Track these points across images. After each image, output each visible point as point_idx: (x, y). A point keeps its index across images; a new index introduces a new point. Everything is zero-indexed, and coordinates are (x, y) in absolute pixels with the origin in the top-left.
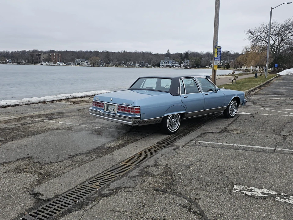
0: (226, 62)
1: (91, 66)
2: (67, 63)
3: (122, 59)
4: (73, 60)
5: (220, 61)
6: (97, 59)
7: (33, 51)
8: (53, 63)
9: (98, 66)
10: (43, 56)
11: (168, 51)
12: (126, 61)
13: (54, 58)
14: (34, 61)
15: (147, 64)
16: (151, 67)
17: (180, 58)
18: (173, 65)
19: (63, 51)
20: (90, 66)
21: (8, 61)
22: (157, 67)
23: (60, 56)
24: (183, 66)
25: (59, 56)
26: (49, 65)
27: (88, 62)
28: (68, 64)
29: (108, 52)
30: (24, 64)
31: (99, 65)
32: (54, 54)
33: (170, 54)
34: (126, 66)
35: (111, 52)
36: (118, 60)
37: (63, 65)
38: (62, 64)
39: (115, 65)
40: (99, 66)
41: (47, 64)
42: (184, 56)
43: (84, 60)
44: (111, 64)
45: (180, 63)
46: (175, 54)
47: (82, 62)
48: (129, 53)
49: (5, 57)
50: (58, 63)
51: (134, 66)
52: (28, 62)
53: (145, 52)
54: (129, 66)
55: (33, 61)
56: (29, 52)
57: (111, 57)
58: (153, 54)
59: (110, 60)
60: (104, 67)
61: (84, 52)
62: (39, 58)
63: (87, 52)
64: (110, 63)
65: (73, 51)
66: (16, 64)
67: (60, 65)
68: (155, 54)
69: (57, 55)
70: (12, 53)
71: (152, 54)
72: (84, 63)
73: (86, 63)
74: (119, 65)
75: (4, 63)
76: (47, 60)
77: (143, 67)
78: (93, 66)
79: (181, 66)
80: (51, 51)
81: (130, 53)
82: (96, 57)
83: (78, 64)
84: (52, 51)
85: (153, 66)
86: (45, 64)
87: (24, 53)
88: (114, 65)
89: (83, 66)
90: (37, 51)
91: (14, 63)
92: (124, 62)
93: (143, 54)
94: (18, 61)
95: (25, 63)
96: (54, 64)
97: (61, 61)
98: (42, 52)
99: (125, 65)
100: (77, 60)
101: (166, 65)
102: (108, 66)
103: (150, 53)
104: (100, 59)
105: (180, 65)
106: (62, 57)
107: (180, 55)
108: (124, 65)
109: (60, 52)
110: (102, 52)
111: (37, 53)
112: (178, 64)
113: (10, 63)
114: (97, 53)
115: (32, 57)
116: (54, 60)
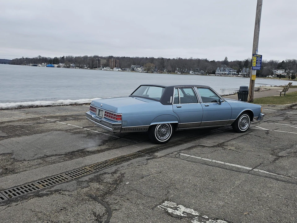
0: (291, 71)
1: (145, 72)
2: (123, 69)
3: (177, 65)
4: (129, 66)
5: (285, 71)
6: (152, 65)
7: (94, 57)
8: (111, 69)
9: (152, 73)
10: (102, 62)
11: (226, 58)
12: (180, 68)
13: (112, 64)
14: (94, 66)
15: (202, 71)
16: (206, 75)
17: (238, 66)
18: (230, 73)
19: (121, 57)
20: (144, 72)
21: (71, 65)
22: (212, 75)
23: (118, 62)
24: (242, 75)
25: (117, 61)
26: (106, 70)
27: (143, 68)
28: (125, 70)
29: (163, 59)
30: (85, 69)
31: (153, 71)
32: (112, 60)
33: (228, 62)
34: (180, 73)
35: (167, 59)
36: (172, 67)
37: (120, 71)
39: (169, 72)
40: (153, 73)
41: (106, 69)
42: (243, 64)
43: (139, 66)
44: (165, 71)
45: (238, 72)
46: (234, 62)
47: (137, 68)
48: (184, 59)
49: (69, 61)
50: (115, 68)
51: (188, 73)
52: (89, 67)
53: (201, 59)
54: (183, 73)
55: (93, 66)
56: (90, 57)
57: (165, 64)
58: (210, 61)
59: (164, 67)
60: (157, 73)
61: (140, 58)
62: (99, 64)
63: (143, 58)
64: (164, 69)
65: (130, 57)
66: (78, 68)
67: (117, 70)
68: (211, 61)
69: (115, 61)
70: (76, 57)
71: (208, 61)
72: (139, 69)
73: (141, 69)
74: (173, 71)
75: (68, 67)
76: (106, 65)
77: (198, 74)
78: (147, 72)
79: (239, 74)
80: (110, 56)
81: (186, 60)
82: (151, 64)
83: (133, 70)
84: (111, 57)
85: (208, 74)
86: (104, 69)
87: (86, 58)
88: (167, 72)
89: (138, 72)
90: (97, 57)
91: (77, 68)
92: (178, 69)
93: (199, 61)
94: (80, 66)
95: (86, 68)
96: (112, 70)
97: (118, 67)
98: (101, 58)
99: (179, 72)
100: (133, 66)
101: (222, 72)
102: (161, 73)
103: (206, 60)
104: (155, 66)
105: (237, 74)
106: (119, 63)
107: (239, 63)
108: (177, 72)
109: (118, 58)
110: (158, 58)
111: (97, 59)
112: (236, 73)
113: (74, 67)
114: (152, 60)
115: (93, 62)
116: (112, 65)
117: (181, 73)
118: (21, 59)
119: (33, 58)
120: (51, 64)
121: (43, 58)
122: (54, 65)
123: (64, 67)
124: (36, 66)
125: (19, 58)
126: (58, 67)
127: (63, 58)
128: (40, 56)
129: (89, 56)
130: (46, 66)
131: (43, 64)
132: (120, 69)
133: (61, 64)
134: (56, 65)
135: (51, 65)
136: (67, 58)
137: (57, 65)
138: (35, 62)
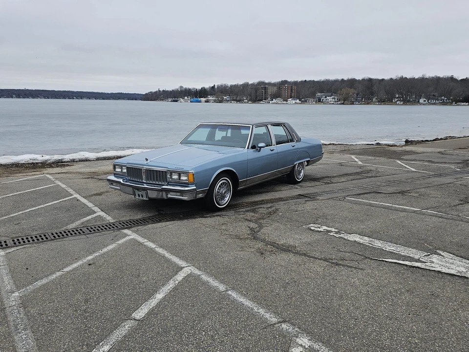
1: (340, 104)
2: (303, 100)
3: (395, 90)
4: (313, 95)
6: (352, 91)
7: (257, 83)
8: (284, 100)
9: (351, 104)
10: (271, 90)
12: (402, 94)
13: (285, 93)
14: (258, 98)
15: (443, 98)
16: (451, 104)
19: (300, 80)
20: (338, 104)
21: (225, 98)
22: (463, 104)
23: (294, 90)
25: (293, 88)
26: (277, 104)
27: (336, 97)
28: (306, 101)
29: (370, 80)
30: (245, 103)
31: (353, 102)
32: (285, 87)
34: (402, 103)
35: (378, 80)
36: (387, 93)
37: (298, 103)
38: (295, 101)
39: (382, 101)
40: (353, 104)
41: (275, 101)
43: (330, 94)
44: (374, 100)
47: (326, 97)
48: (410, 79)
49: (222, 92)
50: (290, 99)
51: (416, 102)
52: (250, 100)
53: (441, 76)
54: (406, 102)
55: (256, 98)
56: (253, 85)
57: (375, 88)
59: (372, 94)
60: (361, 104)
61: (332, 81)
62: (265, 94)
63: (336, 81)
64: (374, 97)
65: (316, 80)
66: (235, 102)
67: (293, 103)
68: (462, 80)
69: (290, 88)
70: (231, 86)
71: (456, 80)
72: (330, 99)
73: (333, 98)
74: (388, 100)
75: (221, 102)
76: (275, 96)
77: (435, 104)
78: (343, 104)
80: (282, 81)
81: (413, 80)
82: (349, 89)
83: (319, 101)
84: (284, 82)
85: (454, 103)
86: (273, 102)
87: (246, 85)
88: (379, 102)
89: (328, 103)
90: (263, 83)
91: (233, 102)
92: (397, 96)
93: (437, 81)
94: (238, 99)
95: (246, 101)
96: (285, 102)
97: (295, 97)
98: (269, 84)
99: (400, 101)
100: (319, 94)
102: (368, 104)
103: (452, 79)
104: (356, 92)
106: (297, 91)
108: (397, 101)
109: (295, 83)
110: (362, 80)
111: (262, 86)
113: (228, 101)
114: (352, 83)
115: (256, 92)
116: (285, 95)
117: (404, 103)
118: (156, 92)
119: (172, 90)
120: (196, 97)
121: (186, 89)
122: (201, 99)
123: (215, 101)
124: (177, 101)
125: (154, 91)
126: (206, 102)
127: (213, 87)
128: (181, 87)
129: (250, 83)
130: (189, 101)
131: (186, 98)
132: (298, 100)
133: (210, 98)
134: (203, 99)
135: (197, 99)
136: (218, 87)
137: (205, 99)
138: (175, 95)
